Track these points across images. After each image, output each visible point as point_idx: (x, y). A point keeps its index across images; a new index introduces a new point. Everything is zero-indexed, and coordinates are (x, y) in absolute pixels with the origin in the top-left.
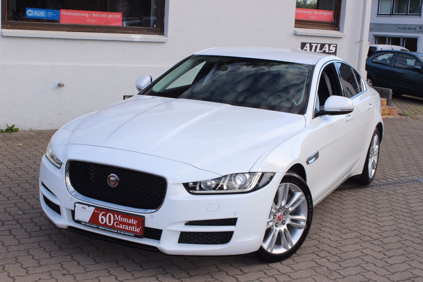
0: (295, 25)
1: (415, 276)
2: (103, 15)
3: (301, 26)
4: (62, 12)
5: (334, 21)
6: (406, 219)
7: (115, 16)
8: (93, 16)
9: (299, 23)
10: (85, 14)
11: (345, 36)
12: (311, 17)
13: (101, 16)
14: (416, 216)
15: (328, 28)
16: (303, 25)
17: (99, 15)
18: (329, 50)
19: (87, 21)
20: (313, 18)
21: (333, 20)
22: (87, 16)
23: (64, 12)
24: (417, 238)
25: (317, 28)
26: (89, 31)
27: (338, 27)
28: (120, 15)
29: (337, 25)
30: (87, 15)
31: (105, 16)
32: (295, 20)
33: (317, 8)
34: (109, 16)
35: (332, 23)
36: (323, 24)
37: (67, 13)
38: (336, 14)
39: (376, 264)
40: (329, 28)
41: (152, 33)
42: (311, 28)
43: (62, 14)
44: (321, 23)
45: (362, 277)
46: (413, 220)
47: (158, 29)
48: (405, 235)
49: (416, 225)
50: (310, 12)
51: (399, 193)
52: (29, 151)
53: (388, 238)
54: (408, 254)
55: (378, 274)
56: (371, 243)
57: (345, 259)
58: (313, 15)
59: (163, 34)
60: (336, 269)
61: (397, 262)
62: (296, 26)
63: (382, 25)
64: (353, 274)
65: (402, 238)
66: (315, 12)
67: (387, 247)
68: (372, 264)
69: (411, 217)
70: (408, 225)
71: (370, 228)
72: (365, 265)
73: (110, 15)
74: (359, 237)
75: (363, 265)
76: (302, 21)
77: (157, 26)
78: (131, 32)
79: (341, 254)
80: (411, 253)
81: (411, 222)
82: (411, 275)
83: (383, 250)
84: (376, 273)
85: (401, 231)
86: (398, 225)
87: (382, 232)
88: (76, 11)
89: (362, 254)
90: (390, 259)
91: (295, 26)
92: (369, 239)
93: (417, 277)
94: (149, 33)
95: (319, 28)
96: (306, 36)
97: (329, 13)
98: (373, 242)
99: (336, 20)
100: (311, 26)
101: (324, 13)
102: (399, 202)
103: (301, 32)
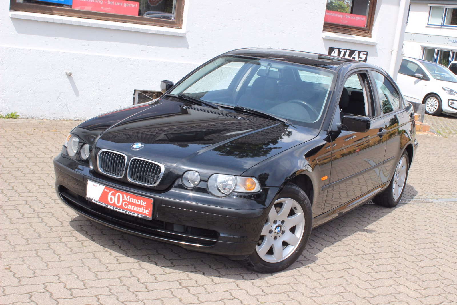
0: (324, 28)
1: (398, 292)
2: (119, 3)
5: (367, 27)
6: (405, 237)
7: (131, 5)
8: (108, 3)
10: (99, 0)
11: (377, 43)
12: (342, 21)
13: (116, 4)
14: (417, 235)
15: (360, 34)
16: (332, 29)
18: (359, 57)
19: (102, 8)
20: (344, 22)
21: (366, 26)
22: (102, 3)
24: (412, 256)
25: (347, 33)
26: (102, 19)
27: (371, 34)
28: (136, 4)
29: (369, 31)
30: (101, 2)
31: (121, 4)
33: (352, 13)
34: (125, 5)
35: (365, 29)
36: (355, 30)
38: (369, 20)
39: (360, 278)
41: (170, 26)
42: (341, 33)
44: (353, 28)
45: (342, 288)
46: (412, 238)
47: (176, 22)
48: (400, 252)
49: (414, 243)
50: (341, 16)
52: (27, 139)
53: (381, 254)
54: (397, 270)
55: (360, 287)
56: (362, 257)
57: (330, 270)
58: (344, 18)
59: (181, 28)
60: (318, 279)
61: (384, 277)
62: (325, 29)
63: (431, 37)
64: (334, 285)
65: (396, 255)
66: (346, 16)
67: (377, 262)
68: (356, 277)
69: (412, 235)
70: (406, 243)
71: (365, 242)
72: (349, 277)
74: (351, 251)
75: (346, 278)
76: (332, 25)
77: (175, 19)
78: (148, 23)
79: (327, 265)
80: (400, 270)
81: (410, 239)
82: (394, 291)
83: (372, 264)
84: (358, 286)
85: (397, 248)
86: (396, 242)
87: (376, 247)
89: (349, 267)
90: (377, 274)
92: (362, 253)
93: (400, 293)
94: (167, 25)
96: (335, 40)
97: (362, 18)
98: (365, 257)
99: (368, 26)
100: (341, 31)
101: (356, 18)
102: (404, 219)
103: (329, 37)
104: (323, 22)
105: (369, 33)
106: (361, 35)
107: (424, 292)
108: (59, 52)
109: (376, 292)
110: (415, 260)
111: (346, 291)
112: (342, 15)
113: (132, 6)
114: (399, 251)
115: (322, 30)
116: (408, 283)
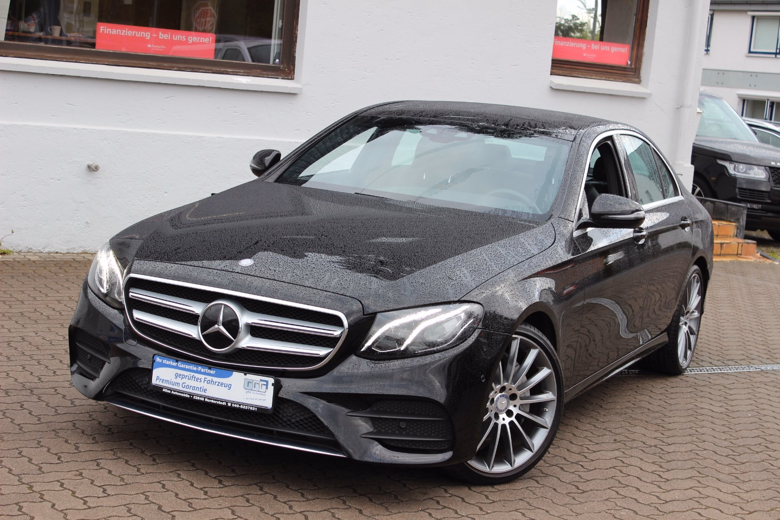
0: (552, 69)
2: (179, 36)
3: (564, 72)
4: (102, 27)
5: (631, 64)
6: (714, 422)
7: (202, 39)
8: (160, 37)
9: (560, 66)
10: (144, 33)
11: (650, 95)
12: (585, 55)
13: (175, 38)
14: (734, 418)
15: (618, 79)
16: (567, 71)
17: (171, 37)
19: (148, 46)
20: (589, 57)
21: (629, 63)
22: (148, 37)
23: (103, 28)
24: (725, 447)
25: (596, 78)
26: (151, 67)
27: (639, 77)
28: (211, 38)
29: (635, 72)
30: (148, 35)
31: (183, 39)
32: (553, 60)
33: (601, 39)
34: (190, 39)
35: (628, 68)
36: (609, 71)
37: (109, 31)
38: (635, 52)
39: (641, 478)
40: (620, 77)
41: (271, 75)
42: (584, 76)
43: (101, 32)
44: (605, 68)
45: (614, 493)
46: (726, 423)
47: (283, 67)
49: (730, 430)
50: (583, 46)
51: (715, 385)
53: (673, 445)
54: (702, 468)
55: (642, 490)
56: (643, 451)
57: (591, 469)
58: (588, 50)
59: (292, 79)
60: (573, 481)
61: (679, 477)
62: (554, 71)
63: (756, 76)
65: (699, 447)
66: (593, 45)
67: (667, 457)
68: (635, 478)
69: (725, 419)
70: (715, 429)
71: (646, 430)
72: (623, 478)
73: (192, 38)
75: (619, 478)
76: (566, 63)
77: (281, 62)
78: (231, 72)
79: (586, 462)
80: (708, 467)
81: (722, 425)
82: (698, 495)
83: (660, 460)
84: (638, 489)
85: (701, 437)
86: (699, 429)
87: (665, 436)
88: (127, 27)
89: (622, 464)
90: (668, 472)
91: (551, 72)
92: (641, 444)
93: (706, 497)
94: (266, 75)
95: (600, 77)
96: (573, 91)
97: (621, 49)
98: (646, 450)
99: (633, 63)
100: (585, 74)
101: (610, 48)
102: (712, 397)
103: (563, 85)
104: (551, 59)
105: (635, 76)
106: (620, 79)
107: (746, 496)
108: (76, 129)
109: (668, 496)
110: (731, 453)
111: (620, 497)
112: (585, 45)
113: (204, 42)
114: (704, 441)
115: (550, 73)
116: (720, 485)
